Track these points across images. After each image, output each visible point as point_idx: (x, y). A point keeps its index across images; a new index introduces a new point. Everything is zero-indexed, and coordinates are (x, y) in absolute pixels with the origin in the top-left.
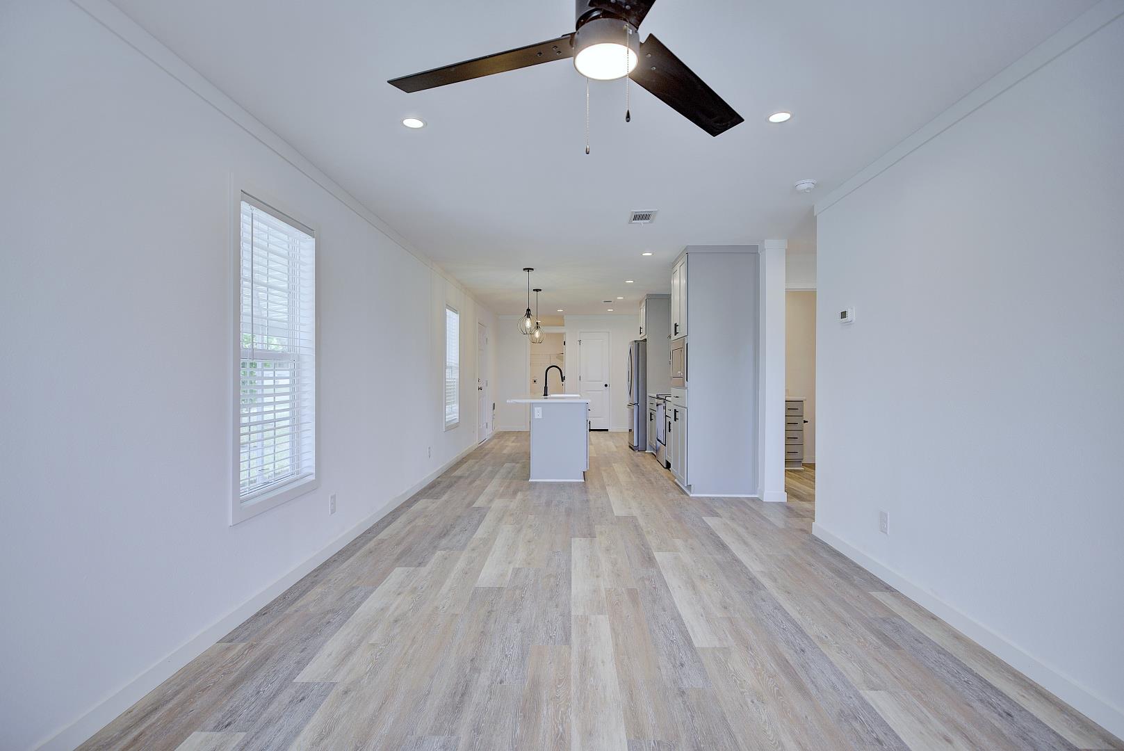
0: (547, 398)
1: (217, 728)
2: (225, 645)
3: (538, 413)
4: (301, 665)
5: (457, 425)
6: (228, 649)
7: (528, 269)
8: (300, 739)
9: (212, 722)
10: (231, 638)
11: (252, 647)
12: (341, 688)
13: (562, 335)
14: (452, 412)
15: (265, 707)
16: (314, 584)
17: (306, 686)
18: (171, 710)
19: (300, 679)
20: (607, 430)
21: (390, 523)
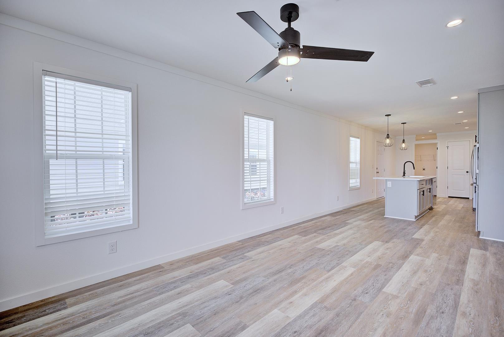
0: (404, 178)
1: (222, 258)
2: (238, 242)
3: (389, 184)
4: (249, 251)
5: (358, 189)
6: (237, 243)
7: (388, 115)
8: (235, 266)
9: (222, 257)
10: (239, 241)
11: (243, 244)
12: (252, 259)
13: (436, 144)
14: (354, 182)
15: (234, 257)
16: (270, 234)
17: (246, 256)
18: (218, 251)
19: (246, 254)
20: (468, 198)
21: (309, 222)
